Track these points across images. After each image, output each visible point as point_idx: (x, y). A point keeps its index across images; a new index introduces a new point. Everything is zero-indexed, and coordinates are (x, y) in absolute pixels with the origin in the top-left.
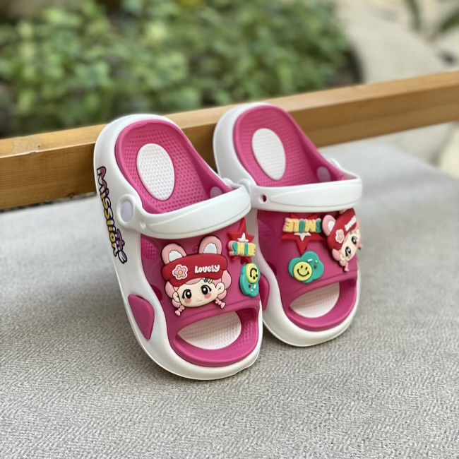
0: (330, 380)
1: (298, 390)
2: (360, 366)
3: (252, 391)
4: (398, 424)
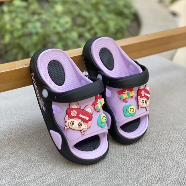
4: (172, 171)
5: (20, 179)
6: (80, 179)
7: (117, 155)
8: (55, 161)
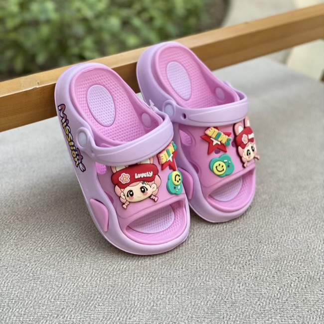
0: (248, 231)
1: (228, 240)
2: (267, 220)
3: (197, 243)
4: (297, 259)
5: (39, 283)
6: (142, 278)
7: (202, 235)
8: (96, 249)
